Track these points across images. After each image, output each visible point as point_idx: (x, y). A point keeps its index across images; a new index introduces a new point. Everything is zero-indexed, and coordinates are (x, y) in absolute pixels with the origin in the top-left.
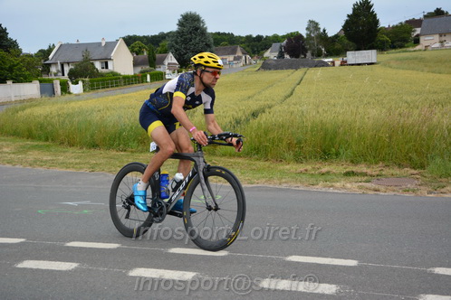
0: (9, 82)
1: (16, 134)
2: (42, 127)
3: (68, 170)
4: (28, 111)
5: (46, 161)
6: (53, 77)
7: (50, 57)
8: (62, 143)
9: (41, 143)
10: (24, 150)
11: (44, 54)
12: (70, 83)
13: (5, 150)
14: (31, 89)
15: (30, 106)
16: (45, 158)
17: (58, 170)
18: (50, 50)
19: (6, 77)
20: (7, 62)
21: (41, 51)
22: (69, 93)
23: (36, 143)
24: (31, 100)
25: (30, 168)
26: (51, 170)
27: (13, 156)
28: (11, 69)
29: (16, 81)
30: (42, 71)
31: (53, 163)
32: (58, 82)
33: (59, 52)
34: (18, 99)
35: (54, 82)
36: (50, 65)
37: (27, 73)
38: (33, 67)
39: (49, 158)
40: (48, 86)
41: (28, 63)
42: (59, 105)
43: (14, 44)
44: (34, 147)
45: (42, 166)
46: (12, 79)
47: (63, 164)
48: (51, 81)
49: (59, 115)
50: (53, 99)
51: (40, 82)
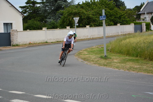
0: (119, 25)
1: (120, 52)
2: (135, 49)
3: (149, 74)
4: (128, 40)
5: (136, 68)
6: (142, 21)
7: (141, 10)
8: (145, 59)
9: (134, 58)
10: (124, 61)
11: (138, 8)
12: (151, 24)
13: (115, 61)
14: (129, 28)
15: (129, 38)
16: (136, 67)
17: (143, 73)
18: (142, 6)
19: (117, 22)
20: (119, 14)
21: (137, 7)
22: (151, 30)
23: (131, 58)
24: (129, 34)
25: (127, 71)
26: (139, 73)
27: (119, 64)
28: (120, 18)
29: (122, 23)
30: (136, 18)
31: (140, 70)
32: (145, 24)
33: (147, 7)
34: (122, 34)
35: (142, 24)
36: (140, 14)
37: (128, 19)
38: (132, 16)
39: (138, 66)
40: (139, 26)
41: (129, 14)
42: (145, 37)
43: (123, 4)
44: (130, 60)
45: (134, 71)
46: (120, 23)
47: (146, 70)
48: (140, 24)
49: (144, 43)
50: (141, 34)
51: (135, 24)
